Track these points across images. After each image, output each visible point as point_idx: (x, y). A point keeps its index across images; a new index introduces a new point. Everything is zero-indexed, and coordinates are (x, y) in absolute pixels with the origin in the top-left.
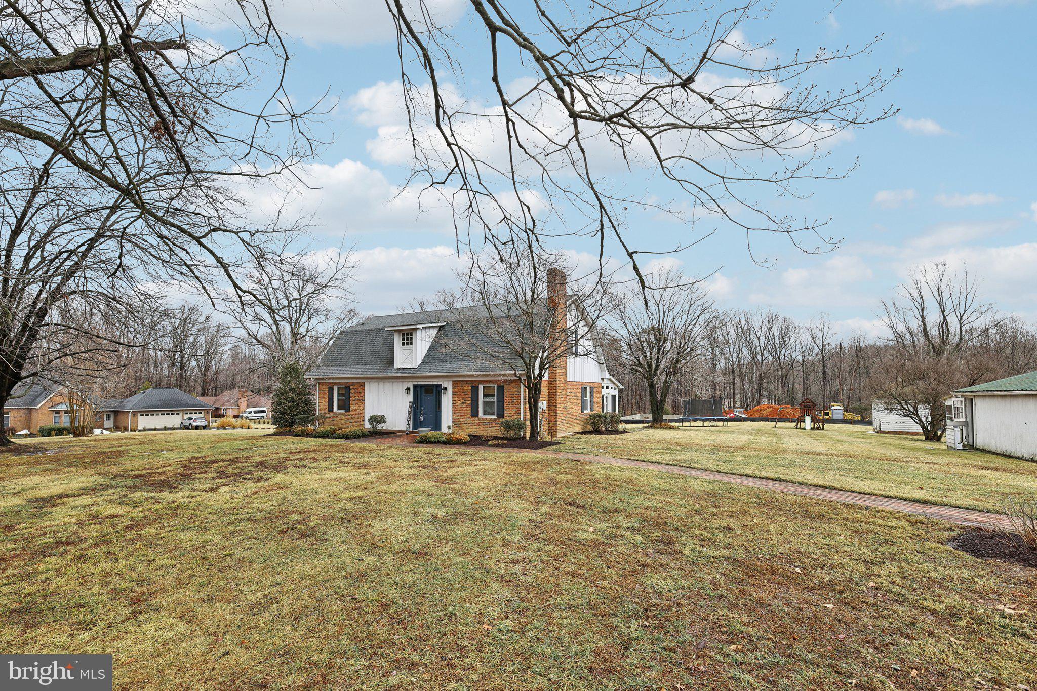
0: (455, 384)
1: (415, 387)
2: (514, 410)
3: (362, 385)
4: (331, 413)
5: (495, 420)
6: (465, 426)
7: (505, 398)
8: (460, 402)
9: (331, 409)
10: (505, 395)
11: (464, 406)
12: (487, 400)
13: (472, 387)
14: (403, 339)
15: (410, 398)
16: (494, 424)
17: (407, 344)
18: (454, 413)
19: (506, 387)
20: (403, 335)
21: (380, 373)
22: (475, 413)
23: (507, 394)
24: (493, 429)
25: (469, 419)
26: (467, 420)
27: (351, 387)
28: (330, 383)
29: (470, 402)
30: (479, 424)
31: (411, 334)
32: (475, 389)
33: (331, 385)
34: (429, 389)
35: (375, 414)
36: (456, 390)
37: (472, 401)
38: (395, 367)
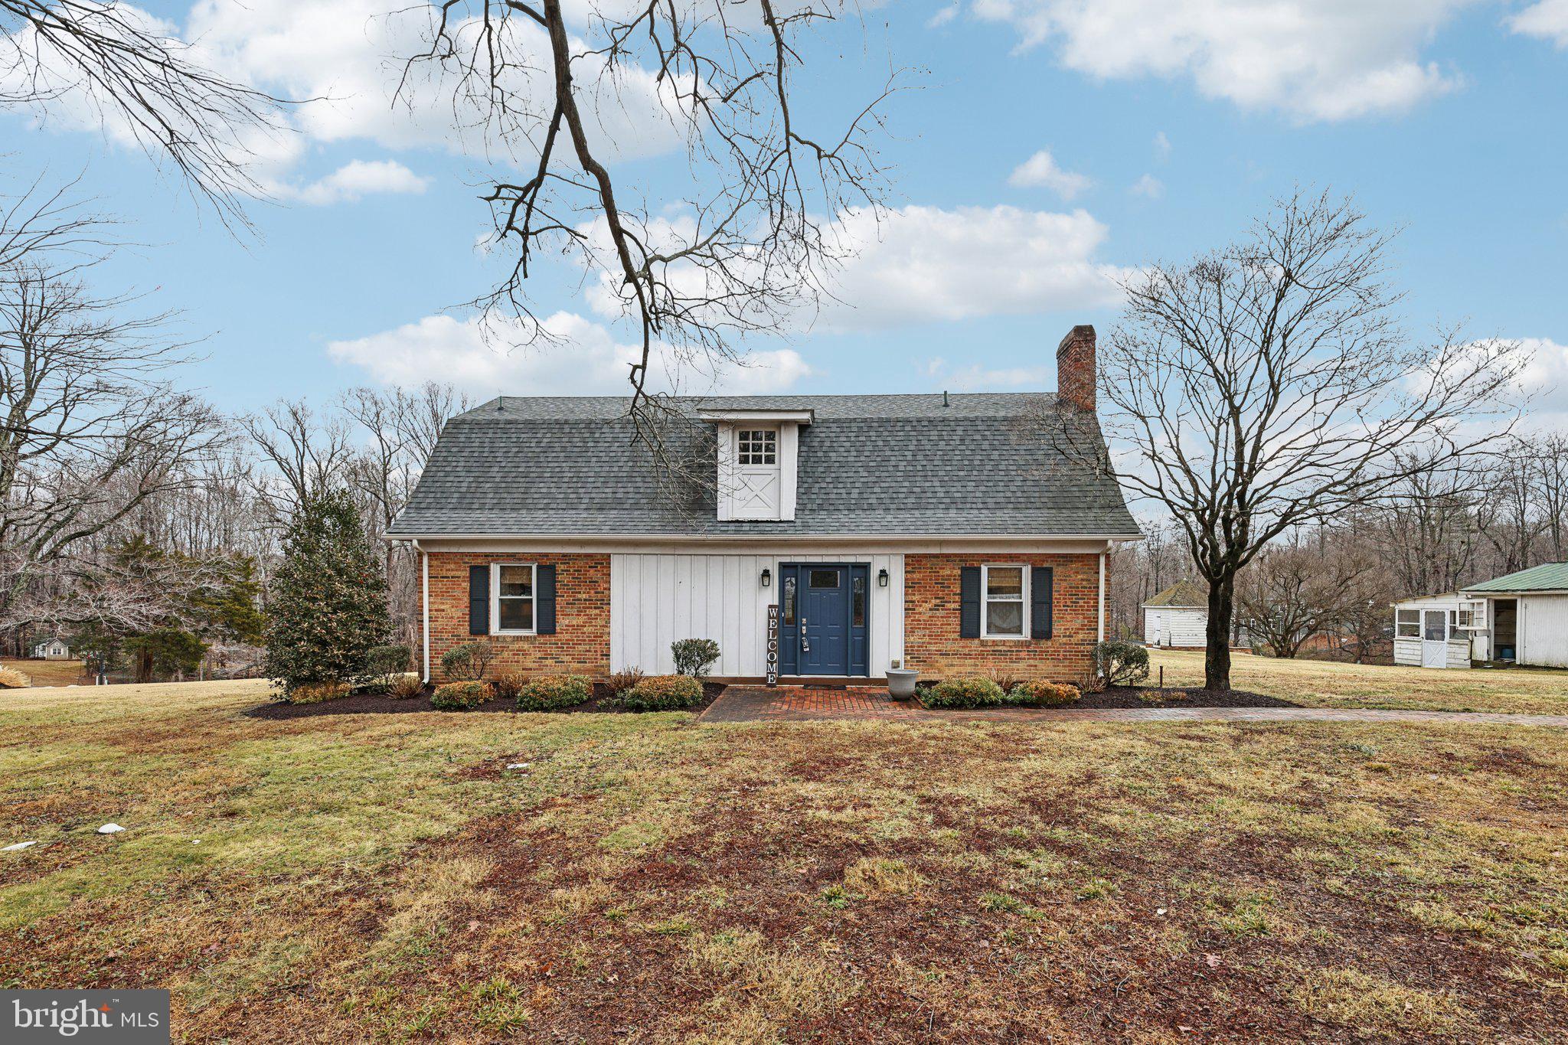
0: (913, 563)
1: (784, 567)
2: (1079, 622)
3: (603, 563)
4: (483, 640)
5: (1026, 644)
6: (943, 661)
7: (1055, 595)
8: (928, 606)
9: (479, 624)
10: (1055, 587)
11: (940, 613)
12: (1013, 599)
13: (963, 569)
14: (744, 448)
15: (771, 596)
16: (1023, 655)
17: (757, 460)
18: (909, 631)
19: (1058, 572)
20: (744, 436)
21: (664, 531)
22: (970, 630)
23: (1059, 587)
24: (1022, 665)
25: (953, 643)
26: (948, 646)
27: (560, 567)
28: (476, 555)
29: (956, 606)
30: (982, 656)
31: (771, 436)
32: (970, 576)
33: (479, 561)
34: (823, 574)
35: (695, 637)
36: (916, 576)
37: (962, 602)
38: (722, 516)
